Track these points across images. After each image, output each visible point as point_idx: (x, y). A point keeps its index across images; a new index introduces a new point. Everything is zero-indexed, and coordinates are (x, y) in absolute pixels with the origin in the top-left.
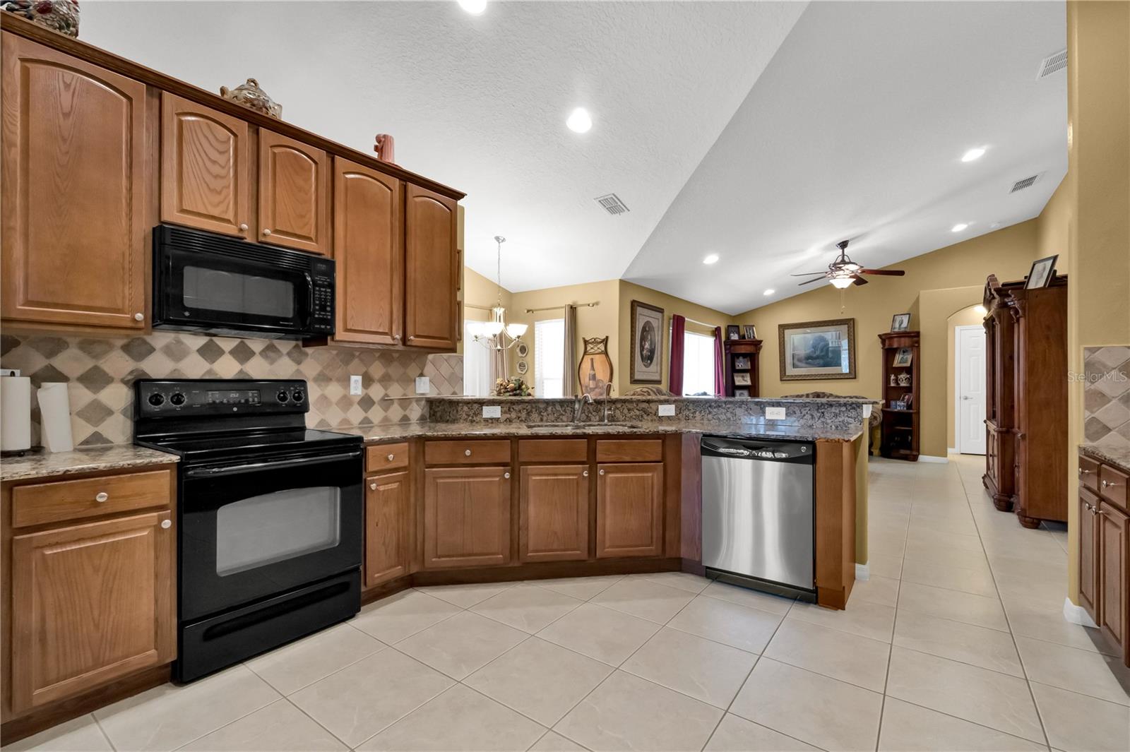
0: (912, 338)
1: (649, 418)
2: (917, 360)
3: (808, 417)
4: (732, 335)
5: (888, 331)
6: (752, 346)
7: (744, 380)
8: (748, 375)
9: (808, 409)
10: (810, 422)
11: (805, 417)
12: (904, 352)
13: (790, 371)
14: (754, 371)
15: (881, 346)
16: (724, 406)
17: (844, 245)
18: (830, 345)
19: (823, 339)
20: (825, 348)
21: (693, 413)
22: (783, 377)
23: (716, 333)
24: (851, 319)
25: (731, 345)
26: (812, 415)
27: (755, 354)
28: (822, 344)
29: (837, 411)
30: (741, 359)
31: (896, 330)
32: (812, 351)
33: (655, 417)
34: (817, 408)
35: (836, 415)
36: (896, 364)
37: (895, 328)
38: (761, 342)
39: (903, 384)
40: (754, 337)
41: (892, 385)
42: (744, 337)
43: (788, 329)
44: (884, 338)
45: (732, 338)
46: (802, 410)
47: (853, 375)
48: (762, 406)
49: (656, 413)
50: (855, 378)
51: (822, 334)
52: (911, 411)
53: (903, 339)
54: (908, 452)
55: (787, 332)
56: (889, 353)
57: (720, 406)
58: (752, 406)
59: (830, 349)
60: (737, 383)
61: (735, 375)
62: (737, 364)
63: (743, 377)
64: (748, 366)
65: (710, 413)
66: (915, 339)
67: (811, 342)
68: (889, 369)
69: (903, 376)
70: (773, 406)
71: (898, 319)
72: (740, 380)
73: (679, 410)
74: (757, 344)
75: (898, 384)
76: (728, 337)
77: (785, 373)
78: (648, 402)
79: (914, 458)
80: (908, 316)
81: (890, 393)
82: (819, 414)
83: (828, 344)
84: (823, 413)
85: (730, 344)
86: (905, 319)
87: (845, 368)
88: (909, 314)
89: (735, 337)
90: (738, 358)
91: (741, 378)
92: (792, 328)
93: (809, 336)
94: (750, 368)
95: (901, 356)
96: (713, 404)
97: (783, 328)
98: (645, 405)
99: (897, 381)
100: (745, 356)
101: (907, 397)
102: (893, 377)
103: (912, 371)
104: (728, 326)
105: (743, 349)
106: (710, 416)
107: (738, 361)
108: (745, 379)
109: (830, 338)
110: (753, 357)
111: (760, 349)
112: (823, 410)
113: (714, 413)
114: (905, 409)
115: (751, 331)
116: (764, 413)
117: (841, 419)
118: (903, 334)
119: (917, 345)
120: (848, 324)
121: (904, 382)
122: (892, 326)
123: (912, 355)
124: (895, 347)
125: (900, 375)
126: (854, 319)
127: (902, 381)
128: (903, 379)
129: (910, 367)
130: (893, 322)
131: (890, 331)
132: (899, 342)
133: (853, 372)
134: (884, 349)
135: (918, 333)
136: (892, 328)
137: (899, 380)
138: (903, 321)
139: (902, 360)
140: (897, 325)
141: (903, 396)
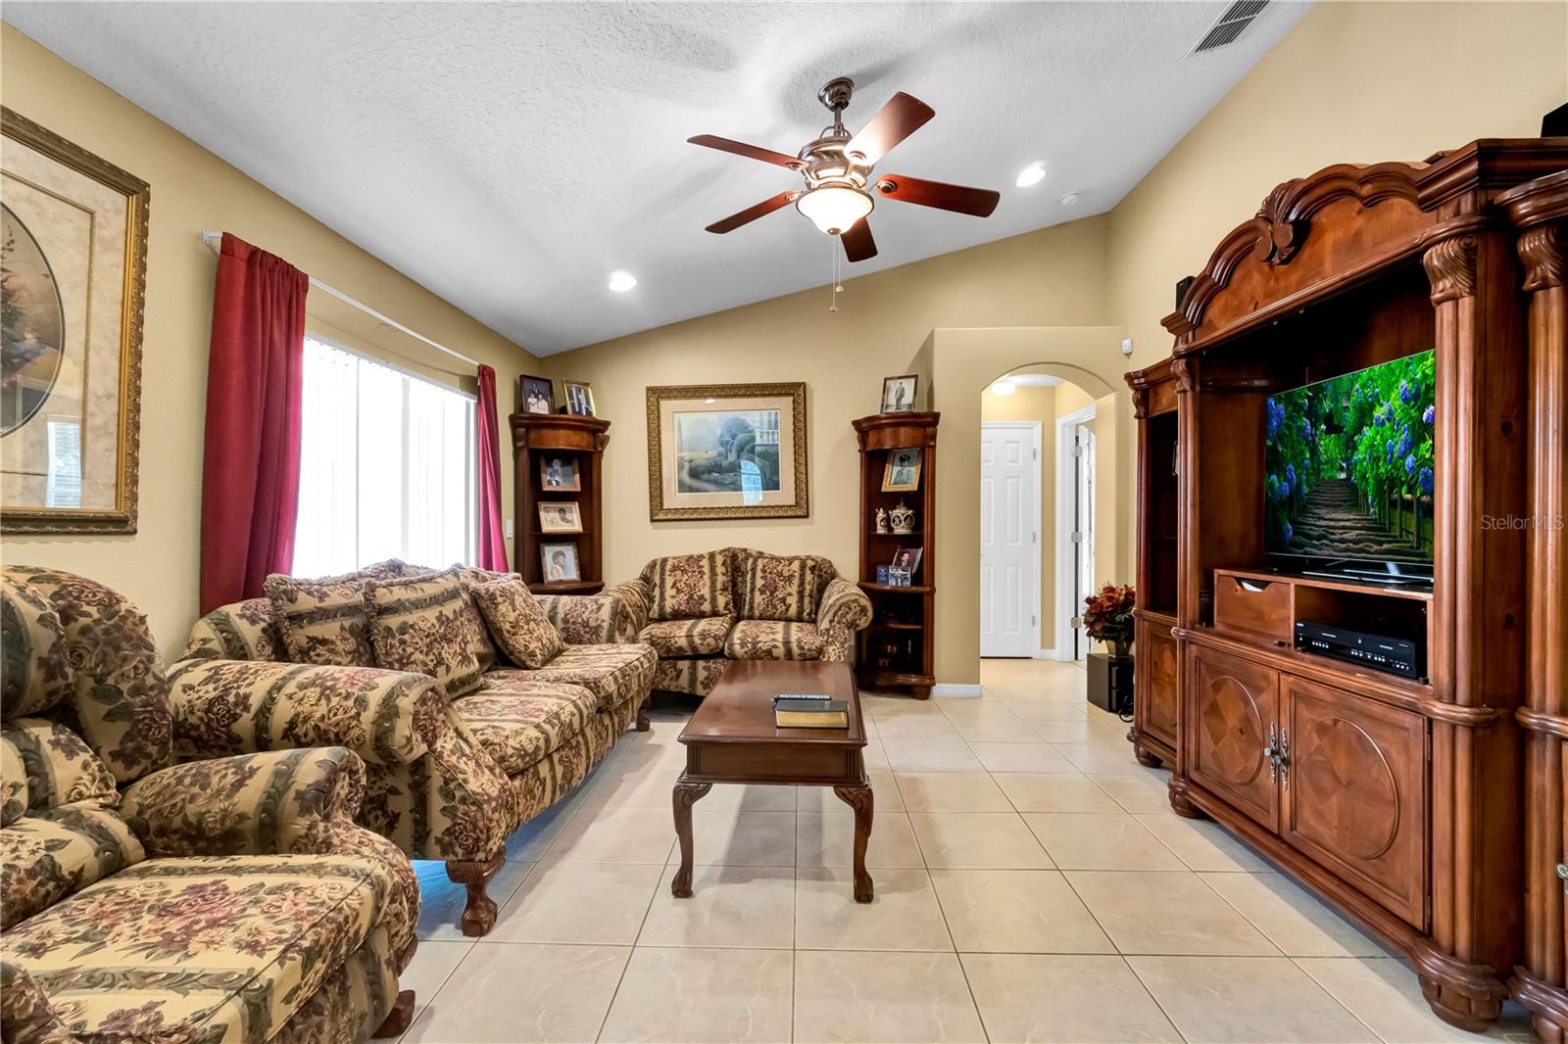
0: (922, 425)
2: (927, 479)
4: (532, 400)
5: (875, 410)
6: (585, 434)
7: (563, 519)
8: (575, 507)
12: (902, 460)
13: (674, 498)
14: (589, 498)
15: (857, 446)
18: (758, 441)
19: (744, 427)
20: (748, 447)
22: (658, 512)
23: (481, 385)
24: (798, 384)
25: (528, 428)
27: (591, 454)
28: (741, 437)
30: (557, 465)
31: (892, 410)
32: (720, 455)
36: (888, 486)
37: (887, 406)
38: (606, 425)
39: (900, 530)
40: (589, 413)
41: (881, 530)
42: (564, 410)
43: (669, 398)
44: (865, 428)
45: (533, 410)
47: (800, 509)
50: (806, 516)
51: (741, 415)
52: (920, 589)
53: (902, 430)
54: (914, 680)
55: (667, 406)
56: (874, 462)
59: (758, 449)
60: (547, 527)
61: (542, 505)
62: (546, 478)
63: (562, 511)
64: (574, 484)
66: (929, 430)
67: (719, 432)
68: (874, 498)
69: (900, 512)
71: (894, 386)
72: (552, 521)
74: (597, 430)
75: (891, 529)
76: (520, 406)
77: (662, 504)
79: (922, 692)
80: (913, 380)
81: (876, 550)
83: (754, 438)
85: (524, 423)
86: (909, 386)
87: (785, 495)
88: (916, 378)
89: (539, 407)
90: (549, 463)
91: (556, 515)
92: (675, 398)
93: (713, 417)
94: (579, 490)
95: (897, 469)
97: (657, 394)
99: (888, 520)
100: (566, 457)
101: (906, 557)
102: (881, 515)
103: (918, 502)
104: (521, 376)
105: (563, 440)
107: (549, 470)
108: (568, 516)
109: (757, 424)
110: (587, 462)
111: (604, 442)
114: (908, 583)
115: (582, 397)
118: (901, 420)
119: (932, 444)
120: (793, 395)
121: (903, 524)
122: (883, 400)
123: (920, 466)
124: (887, 447)
125: (895, 508)
126: (804, 383)
127: (900, 522)
128: (903, 519)
129: (914, 492)
130: (884, 392)
131: (877, 412)
132: (895, 436)
133: (803, 502)
134: (863, 454)
135: (937, 416)
136: (882, 406)
137: (894, 521)
138: (903, 390)
139: (900, 477)
140: (892, 400)
141: (901, 554)
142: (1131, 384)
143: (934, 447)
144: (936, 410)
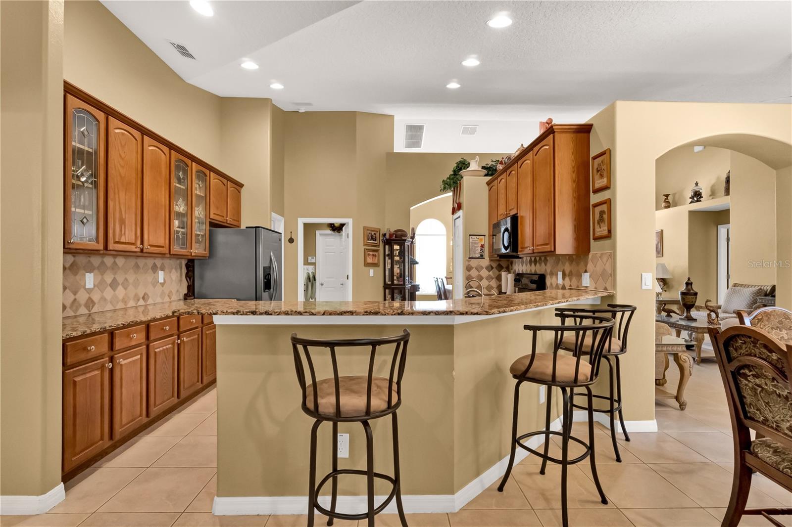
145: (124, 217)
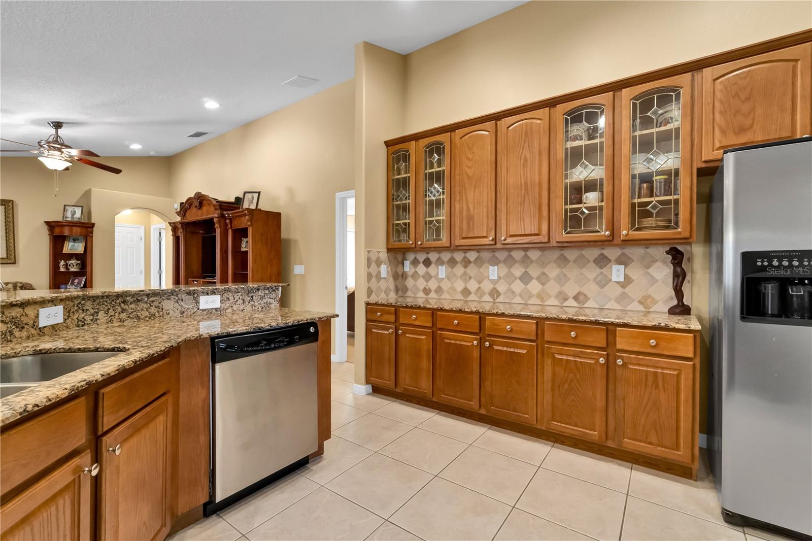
0: (86, 229)
1: (24, 334)
2: (88, 250)
3: (240, 302)
5: (59, 218)
9: (240, 294)
10: (242, 307)
11: (238, 303)
15: (47, 232)
16: (146, 299)
17: (58, 125)
21: (93, 315)
24: (11, 200)
26: (243, 300)
29: (263, 295)
31: (69, 219)
33: (33, 331)
34: (247, 292)
35: (262, 298)
37: (66, 217)
39: (74, 269)
41: (62, 270)
44: (52, 225)
46: (235, 296)
47: (10, 260)
48: (196, 295)
49: (35, 325)
50: (14, 263)
53: (75, 228)
56: (58, 240)
57: (139, 301)
58: (184, 297)
65: (123, 311)
66: (89, 229)
68: (58, 256)
69: (73, 262)
70: (207, 294)
71: (70, 209)
73: (68, 313)
75: (68, 269)
78: (23, 305)
80: (80, 208)
81: (59, 278)
82: (249, 298)
84: (252, 297)
88: (82, 207)
95: (71, 244)
96: (128, 298)
98: (16, 312)
101: (76, 281)
102: (62, 263)
103: (84, 259)
106: (123, 316)
112: (252, 295)
113: (130, 311)
116: (197, 302)
117: (265, 301)
119: (91, 235)
120: (5, 205)
121: (75, 267)
122: (64, 214)
123: (84, 243)
124: (65, 235)
125: (70, 260)
126: (12, 201)
127: (74, 266)
128: (75, 265)
129: (81, 254)
130: (64, 211)
131: (60, 219)
132: (71, 231)
133: (12, 257)
134: (51, 236)
135: (93, 225)
136: (63, 217)
137: (70, 265)
138: (75, 211)
139: (73, 247)
140: (69, 215)
141: (75, 280)
142: (170, 225)
143: (92, 236)
144: (93, 221)
145: (472, 213)
